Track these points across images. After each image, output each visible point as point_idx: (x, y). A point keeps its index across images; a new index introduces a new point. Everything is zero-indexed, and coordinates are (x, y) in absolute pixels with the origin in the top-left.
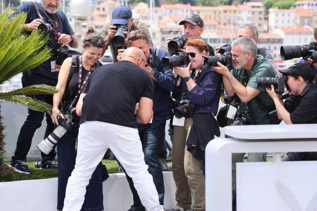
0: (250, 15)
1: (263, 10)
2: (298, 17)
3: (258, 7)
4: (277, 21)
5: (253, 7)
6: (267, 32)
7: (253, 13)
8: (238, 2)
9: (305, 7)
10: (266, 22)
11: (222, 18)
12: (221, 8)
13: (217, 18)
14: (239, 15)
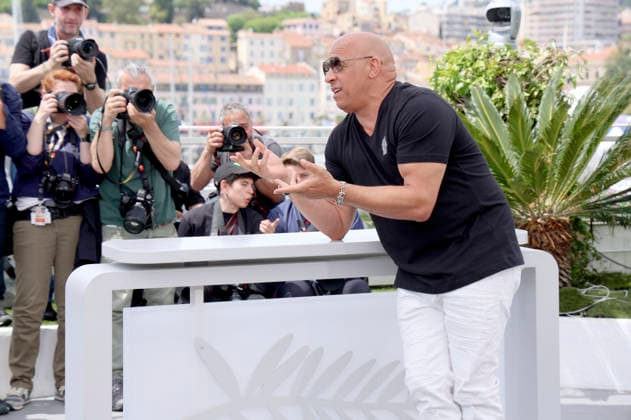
0: (205, 42)
1: (227, 33)
2: (288, 46)
3: (220, 28)
4: (252, 54)
5: (210, 28)
6: (236, 72)
7: (210, 38)
8: (183, 18)
9: (299, 30)
10: (233, 54)
11: (156, 46)
12: (154, 28)
13: (147, 47)
14: (185, 41)
